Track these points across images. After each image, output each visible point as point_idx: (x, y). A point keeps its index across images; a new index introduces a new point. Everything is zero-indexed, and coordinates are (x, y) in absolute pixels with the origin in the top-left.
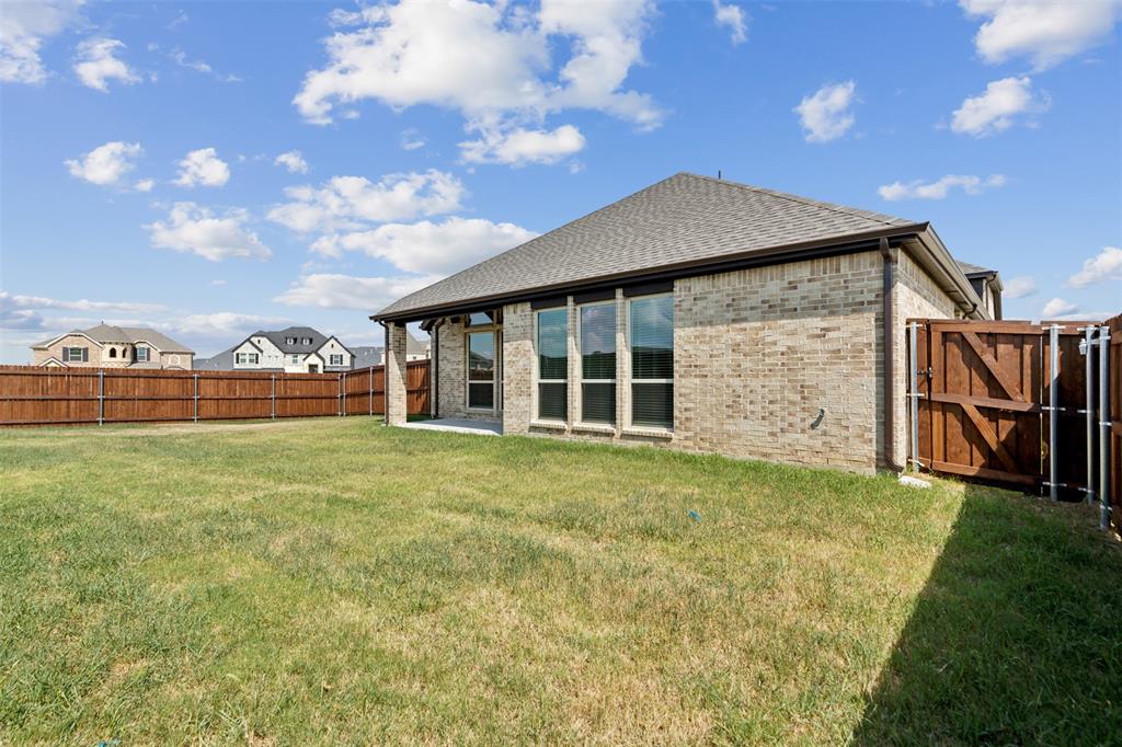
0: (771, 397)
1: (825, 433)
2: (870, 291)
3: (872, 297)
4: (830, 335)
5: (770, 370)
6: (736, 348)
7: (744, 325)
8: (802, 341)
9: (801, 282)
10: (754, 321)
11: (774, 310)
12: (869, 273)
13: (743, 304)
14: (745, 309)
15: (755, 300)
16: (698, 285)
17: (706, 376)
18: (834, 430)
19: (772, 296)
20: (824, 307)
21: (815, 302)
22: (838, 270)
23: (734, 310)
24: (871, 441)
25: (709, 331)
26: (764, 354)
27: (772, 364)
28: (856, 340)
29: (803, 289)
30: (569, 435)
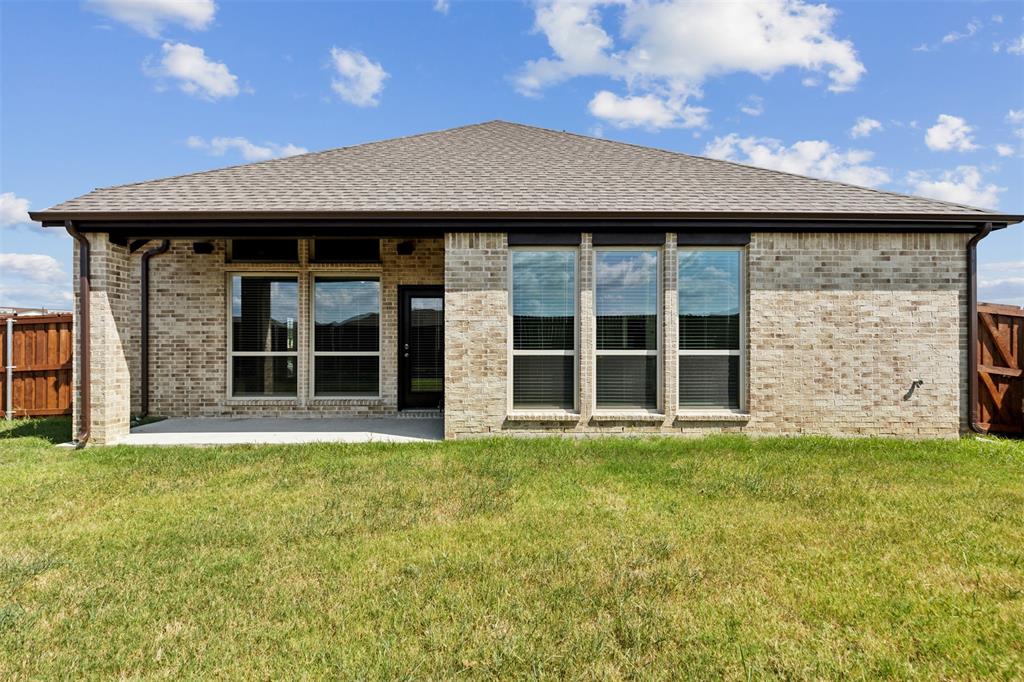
0: (864, 370)
1: (916, 404)
2: (954, 270)
3: (955, 276)
4: (922, 308)
5: (864, 342)
6: (826, 317)
7: (836, 292)
8: (894, 313)
9: (893, 253)
10: (846, 289)
11: (865, 279)
12: (953, 253)
13: (835, 270)
14: (837, 276)
15: (847, 267)
16: (782, 243)
17: (792, 347)
18: (925, 400)
19: (865, 264)
20: (915, 281)
21: (907, 275)
22: (928, 247)
23: (824, 275)
24: (955, 408)
25: (795, 296)
26: (857, 325)
27: (866, 336)
28: (945, 314)
29: (896, 261)
30: (585, 428)
